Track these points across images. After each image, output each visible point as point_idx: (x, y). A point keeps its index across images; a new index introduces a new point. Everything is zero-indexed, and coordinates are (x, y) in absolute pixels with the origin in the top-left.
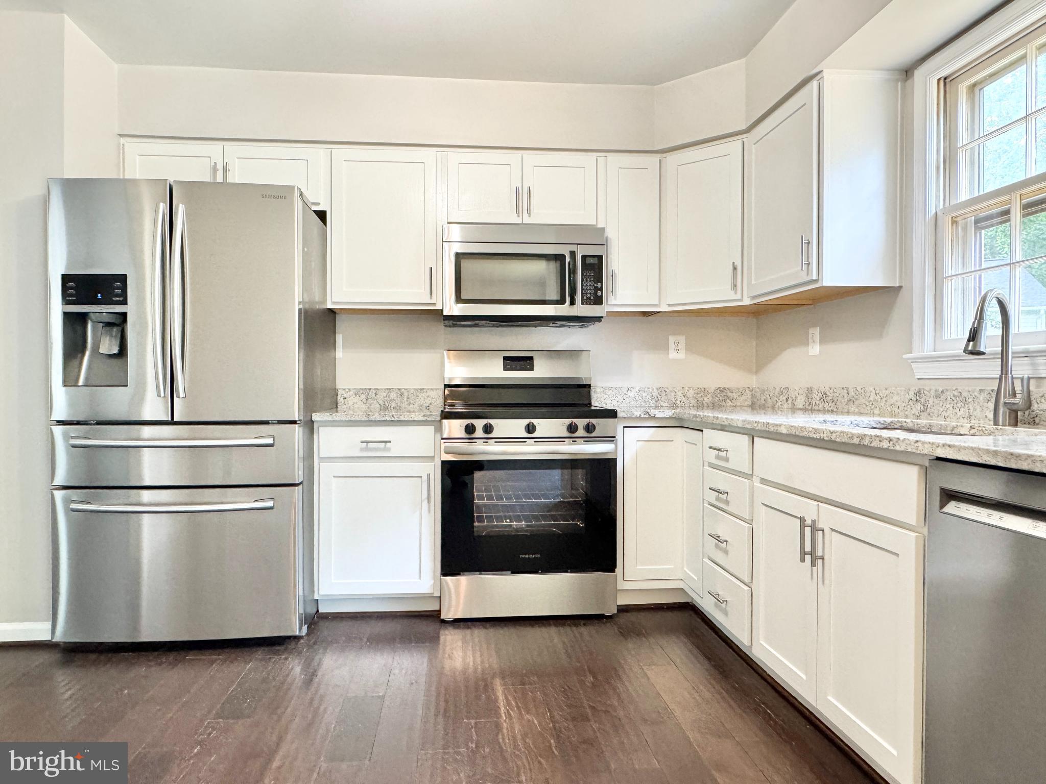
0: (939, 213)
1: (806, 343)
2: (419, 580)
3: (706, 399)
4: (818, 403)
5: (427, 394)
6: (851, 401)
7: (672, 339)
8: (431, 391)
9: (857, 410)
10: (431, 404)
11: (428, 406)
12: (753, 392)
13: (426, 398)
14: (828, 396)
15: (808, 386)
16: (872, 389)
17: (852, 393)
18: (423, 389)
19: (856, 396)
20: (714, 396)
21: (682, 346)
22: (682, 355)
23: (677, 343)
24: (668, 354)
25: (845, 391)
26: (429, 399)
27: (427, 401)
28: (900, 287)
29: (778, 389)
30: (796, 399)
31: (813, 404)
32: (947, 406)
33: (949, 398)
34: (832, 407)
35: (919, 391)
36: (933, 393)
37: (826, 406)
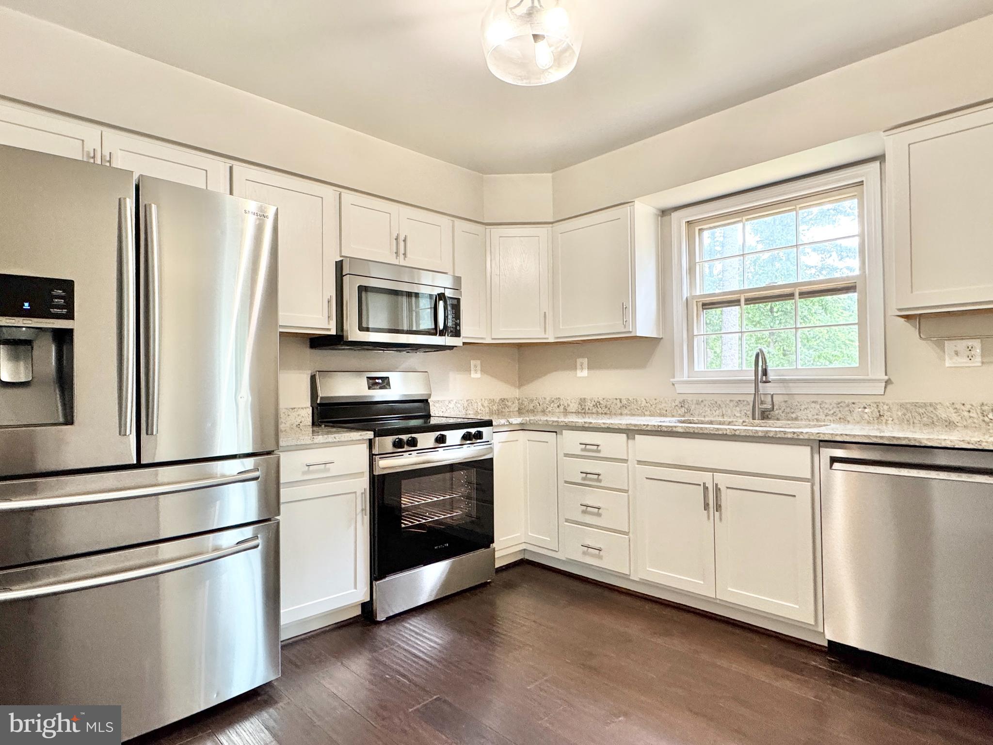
0: (688, 298)
1: (574, 368)
2: (355, 590)
3: (494, 407)
4: (591, 408)
5: (298, 413)
6: (624, 406)
7: (473, 363)
8: (302, 410)
9: (629, 413)
10: (301, 422)
11: (299, 425)
12: (520, 401)
13: (297, 416)
14: (602, 404)
15: (582, 397)
16: (643, 399)
17: (624, 402)
18: (294, 408)
19: (628, 404)
20: (499, 405)
21: (479, 368)
22: (478, 375)
23: (476, 366)
24: (471, 374)
25: (618, 400)
26: (300, 417)
27: (297, 419)
28: (662, 338)
29: (548, 399)
30: (568, 405)
31: (587, 409)
32: (706, 409)
33: (707, 405)
34: (606, 410)
35: (684, 401)
36: (695, 402)
37: (600, 410)
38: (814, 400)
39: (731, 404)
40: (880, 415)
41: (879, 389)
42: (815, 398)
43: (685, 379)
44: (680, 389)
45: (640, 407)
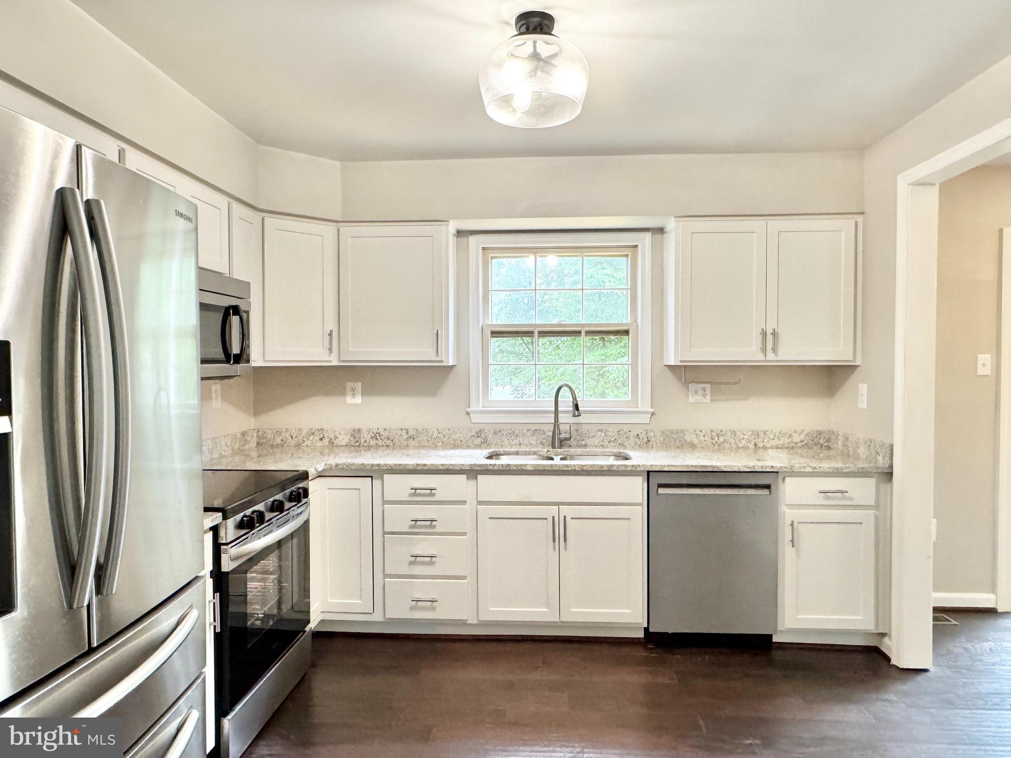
0: (483, 325)
1: (344, 394)
4: (367, 441)
14: (383, 436)
15: (355, 428)
17: (412, 433)
19: (417, 435)
21: (220, 394)
23: (217, 393)
24: (212, 404)
25: (404, 431)
29: (304, 430)
30: (336, 437)
31: (362, 442)
32: (504, 439)
33: (505, 434)
34: (388, 443)
35: (480, 431)
36: (492, 432)
37: (380, 443)
38: (600, 428)
39: (529, 433)
40: (648, 441)
41: (646, 419)
42: (600, 427)
43: (481, 409)
44: (475, 418)
45: (432, 438)
